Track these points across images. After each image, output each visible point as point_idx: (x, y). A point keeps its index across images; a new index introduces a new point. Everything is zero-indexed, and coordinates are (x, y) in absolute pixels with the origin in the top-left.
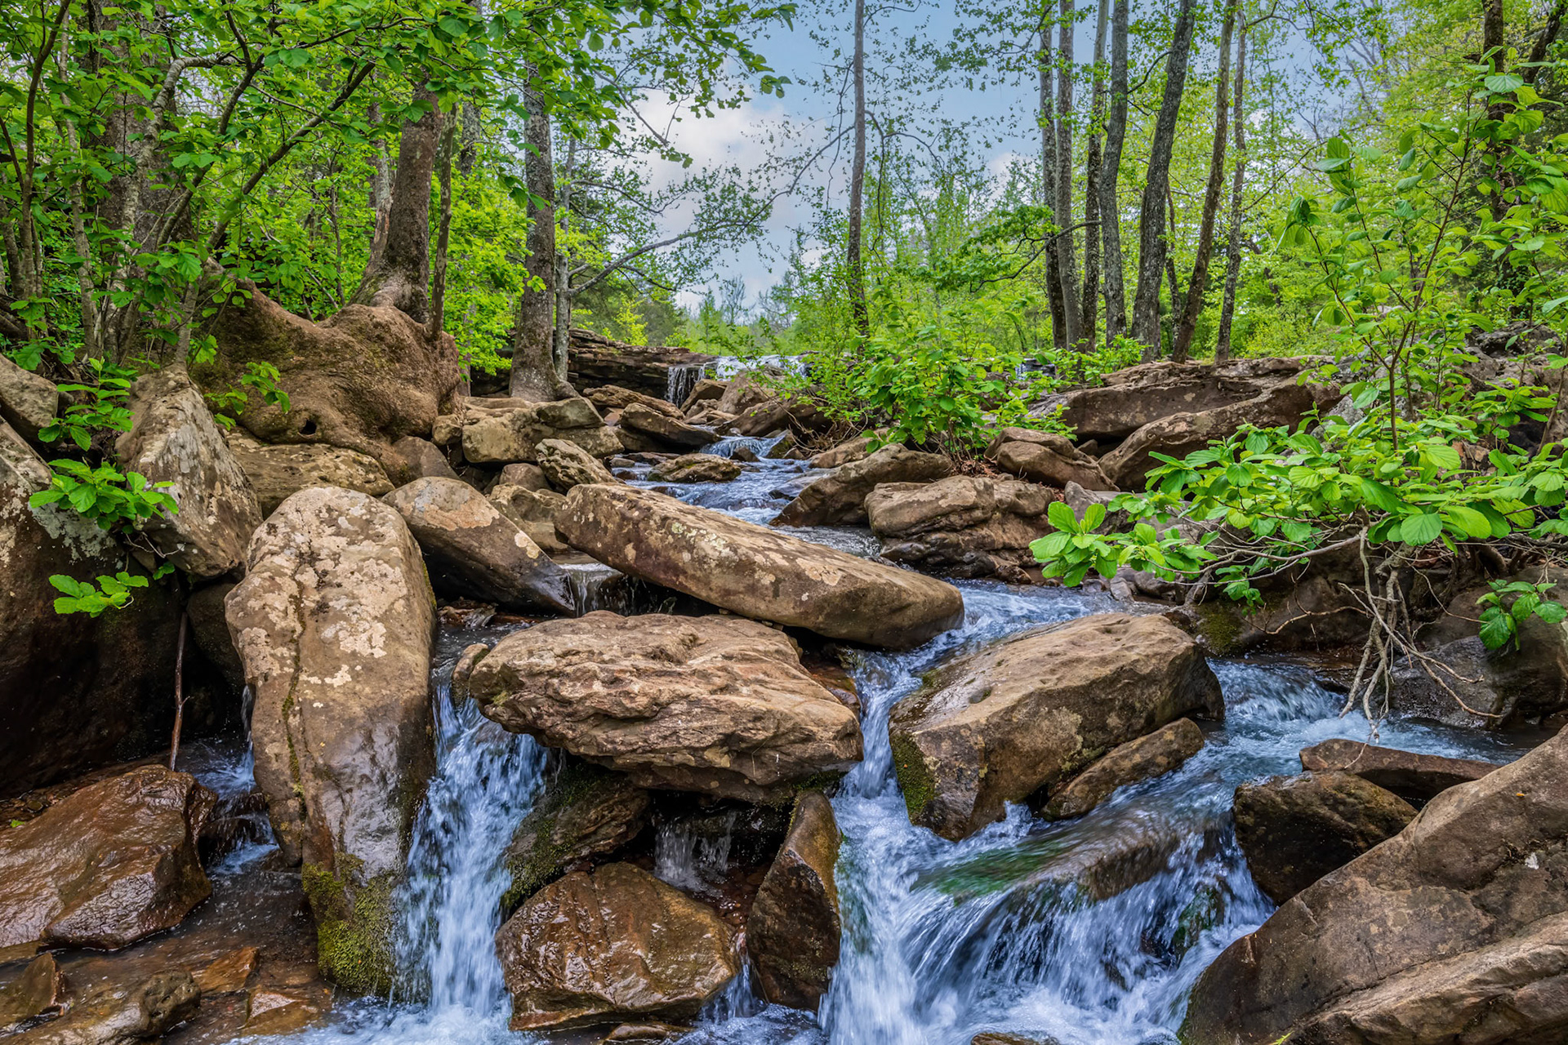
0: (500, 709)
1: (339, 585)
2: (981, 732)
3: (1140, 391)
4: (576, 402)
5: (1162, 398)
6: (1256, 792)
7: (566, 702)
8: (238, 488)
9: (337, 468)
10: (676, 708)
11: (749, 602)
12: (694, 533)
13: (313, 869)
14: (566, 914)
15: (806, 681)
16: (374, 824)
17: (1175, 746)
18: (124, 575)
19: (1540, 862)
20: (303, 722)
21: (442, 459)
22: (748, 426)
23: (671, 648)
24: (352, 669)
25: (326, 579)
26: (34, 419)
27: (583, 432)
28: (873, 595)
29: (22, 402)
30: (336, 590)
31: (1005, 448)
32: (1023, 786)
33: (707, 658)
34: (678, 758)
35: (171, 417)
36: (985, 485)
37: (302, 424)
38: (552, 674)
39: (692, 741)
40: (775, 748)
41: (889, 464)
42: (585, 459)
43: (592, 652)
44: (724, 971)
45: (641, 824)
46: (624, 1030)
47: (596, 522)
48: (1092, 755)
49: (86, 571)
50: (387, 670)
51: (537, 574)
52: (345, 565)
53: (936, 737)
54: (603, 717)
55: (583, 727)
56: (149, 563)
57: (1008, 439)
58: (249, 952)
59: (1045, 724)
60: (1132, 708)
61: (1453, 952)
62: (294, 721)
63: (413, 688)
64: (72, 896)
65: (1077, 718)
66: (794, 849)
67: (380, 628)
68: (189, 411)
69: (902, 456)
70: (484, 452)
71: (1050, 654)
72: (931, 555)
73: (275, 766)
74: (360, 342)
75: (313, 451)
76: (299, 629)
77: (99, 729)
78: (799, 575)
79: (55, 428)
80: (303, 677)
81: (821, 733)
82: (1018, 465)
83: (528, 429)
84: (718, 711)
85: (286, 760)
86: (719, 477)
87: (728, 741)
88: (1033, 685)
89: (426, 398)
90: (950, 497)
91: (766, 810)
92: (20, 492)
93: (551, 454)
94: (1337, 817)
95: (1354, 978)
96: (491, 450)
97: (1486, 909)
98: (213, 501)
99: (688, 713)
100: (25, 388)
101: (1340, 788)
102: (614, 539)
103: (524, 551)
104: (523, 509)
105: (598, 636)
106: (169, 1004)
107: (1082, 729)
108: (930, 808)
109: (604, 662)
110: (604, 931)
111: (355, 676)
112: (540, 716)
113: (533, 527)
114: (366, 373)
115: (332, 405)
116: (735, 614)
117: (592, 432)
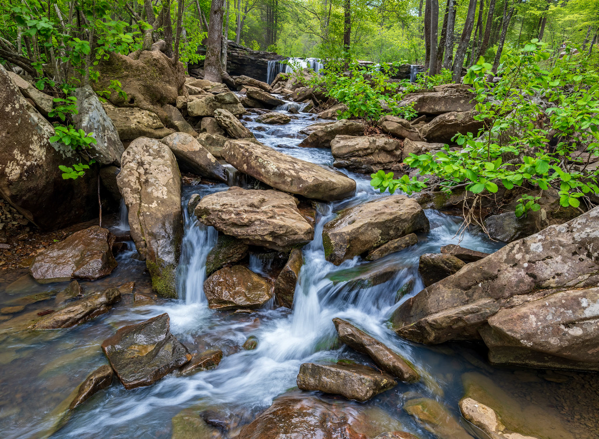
0: (204, 220)
1: (151, 174)
2: (349, 234)
3: (444, 97)
4: (229, 94)
5: (452, 101)
6: (425, 258)
7: (223, 220)
8: (112, 131)
9: (143, 118)
10: (256, 223)
11: (282, 187)
12: (266, 162)
13: (149, 261)
14: (223, 279)
15: (298, 214)
16: (167, 250)
17: (408, 242)
18: (81, 164)
19: (482, 285)
20: (144, 218)
21: (180, 114)
22: (296, 97)
23: (256, 204)
24: (157, 202)
25: (147, 171)
26: (46, 109)
27: (232, 105)
28: (324, 185)
29: (42, 104)
30: (151, 175)
31: (385, 123)
32: (361, 251)
33: (267, 206)
34: (256, 238)
35: (90, 108)
36: (373, 140)
37: (129, 100)
38: (219, 211)
39: (261, 233)
40: (286, 236)
41: (342, 127)
42: (232, 118)
43: (231, 205)
44: (267, 297)
45: (246, 254)
46: (239, 311)
47: (234, 155)
48: (384, 242)
49: (68, 162)
50: (168, 203)
51: (215, 168)
52: (153, 167)
53: (335, 235)
54: (234, 225)
55: (228, 227)
56: (87, 159)
57: (386, 120)
58: (132, 284)
59: (370, 233)
60: (398, 229)
61: (458, 306)
62: (141, 218)
63: (175, 209)
64: (79, 264)
65: (380, 231)
66: (288, 266)
67: (165, 189)
68: (95, 105)
69: (347, 124)
70: (196, 113)
71: (376, 210)
72: (351, 165)
73: (136, 231)
74: (148, 66)
75: (133, 111)
76: (140, 188)
77: (75, 212)
78: (299, 178)
79: (54, 112)
80: (143, 204)
81: (300, 233)
82: (389, 130)
83: (211, 104)
84: (269, 224)
85: (139, 229)
86: (282, 122)
87: (272, 234)
88: (367, 220)
89: (173, 89)
90: (360, 145)
91: (283, 253)
92: (46, 136)
93: (220, 115)
94: (446, 267)
95: (433, 310)
96: (198, 112)
97: (468, 296)
98: (106, 137)
99: (260, 224)
100: (42, 99)
101: (448, 259)
102: (240, 161)
103: (210, 160)
104: (210, 142)
105: (234, 198)
106: (113, 296)
107: (381, 234)
108: (331, 255)
109: (235, 208)
110: (234, 284)
111: (158, 204)
112: (216, 223)
113: (213, 149)
114: (151, 79)
115: (139, 92)
116: (278, 190)
117: (235, 105)
